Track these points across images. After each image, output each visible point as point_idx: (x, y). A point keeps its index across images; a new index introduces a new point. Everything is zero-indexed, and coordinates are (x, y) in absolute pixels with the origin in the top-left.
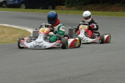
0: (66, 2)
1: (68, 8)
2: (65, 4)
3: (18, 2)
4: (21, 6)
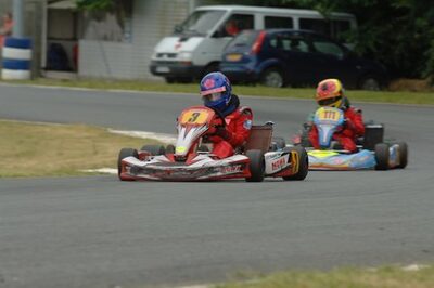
2: (424, 74)
3: (257, 66)
4: (268, 78)
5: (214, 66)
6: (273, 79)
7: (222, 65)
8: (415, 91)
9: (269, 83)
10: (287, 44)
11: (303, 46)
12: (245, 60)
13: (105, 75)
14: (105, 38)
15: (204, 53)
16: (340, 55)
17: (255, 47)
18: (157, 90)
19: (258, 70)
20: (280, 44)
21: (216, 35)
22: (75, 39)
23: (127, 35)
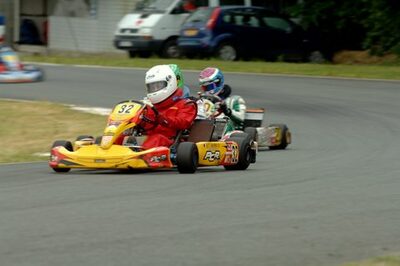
0: (369, 40)
1: (375, 58)
2: (364, 47)
3: (212, 40)
4: (223, 51)
5: (173, 40)
6: (227, 52)
7: (180, 39)
8: (356, 62)
9: (223, 56)
10: (239, 20)
11: (254, 22)
12: (201, 35)
13: (73, 48)
14: (72, 14)
15: (164, 28)
16: (288, 29)
17: (210, 22)
18: (118, 65)
19: (213, 44)
20: (233, 20)
21: (174, 12)
22: (45, 15)
23: (93, 12)
